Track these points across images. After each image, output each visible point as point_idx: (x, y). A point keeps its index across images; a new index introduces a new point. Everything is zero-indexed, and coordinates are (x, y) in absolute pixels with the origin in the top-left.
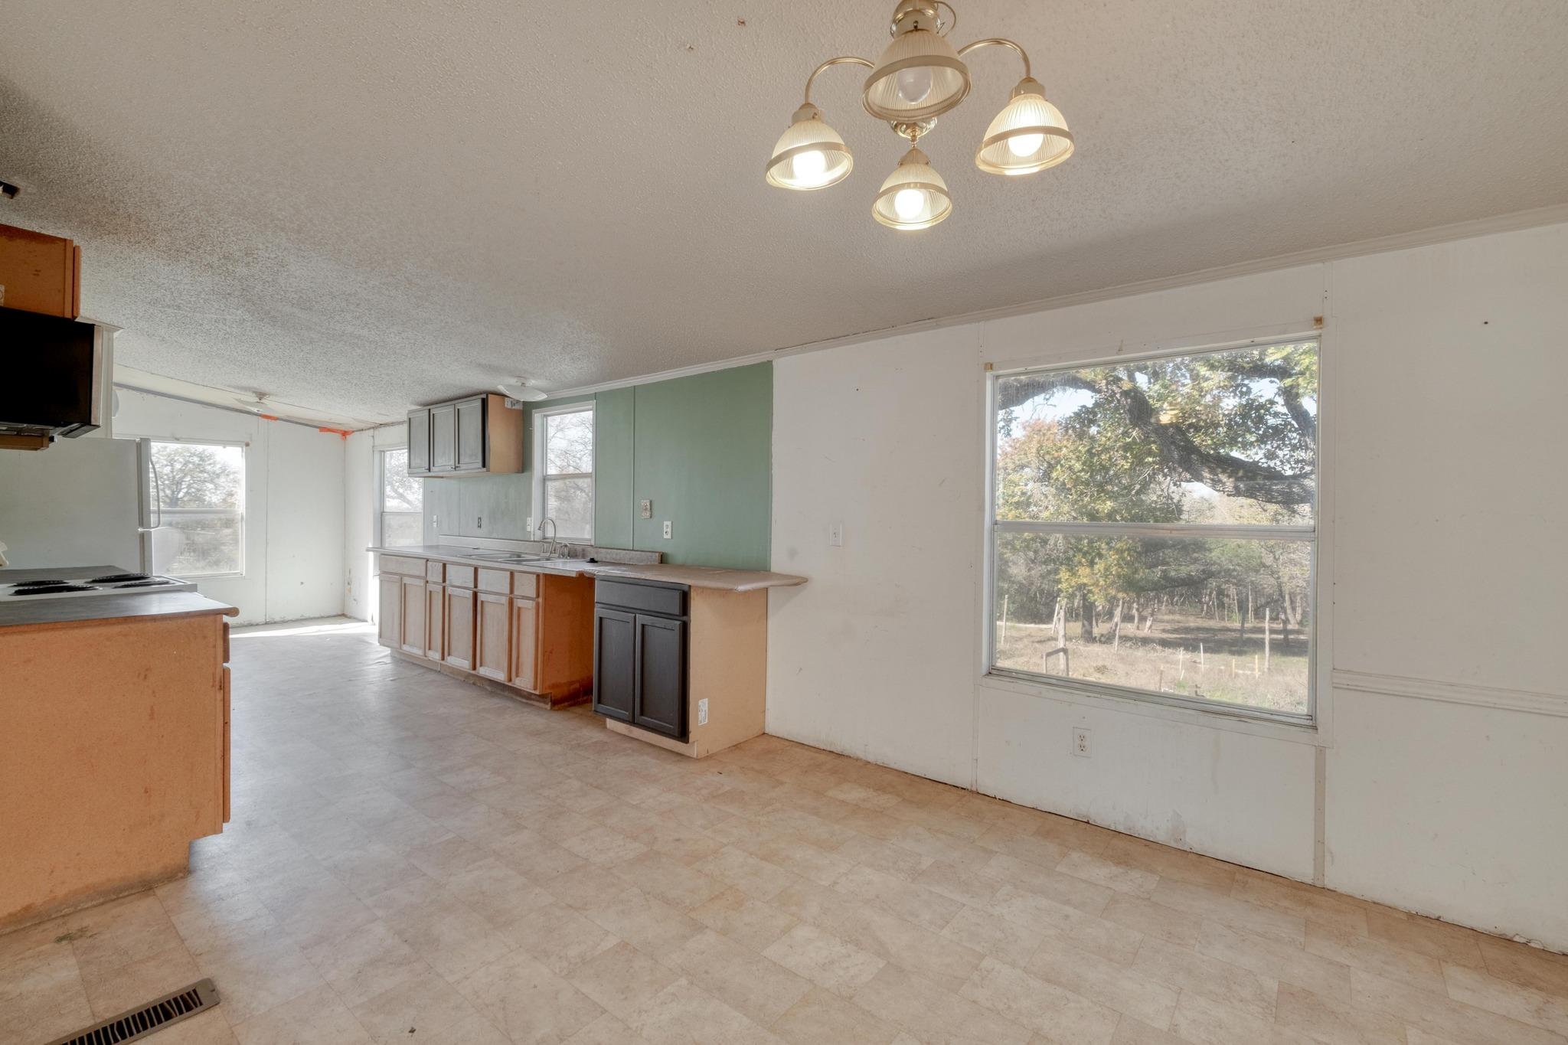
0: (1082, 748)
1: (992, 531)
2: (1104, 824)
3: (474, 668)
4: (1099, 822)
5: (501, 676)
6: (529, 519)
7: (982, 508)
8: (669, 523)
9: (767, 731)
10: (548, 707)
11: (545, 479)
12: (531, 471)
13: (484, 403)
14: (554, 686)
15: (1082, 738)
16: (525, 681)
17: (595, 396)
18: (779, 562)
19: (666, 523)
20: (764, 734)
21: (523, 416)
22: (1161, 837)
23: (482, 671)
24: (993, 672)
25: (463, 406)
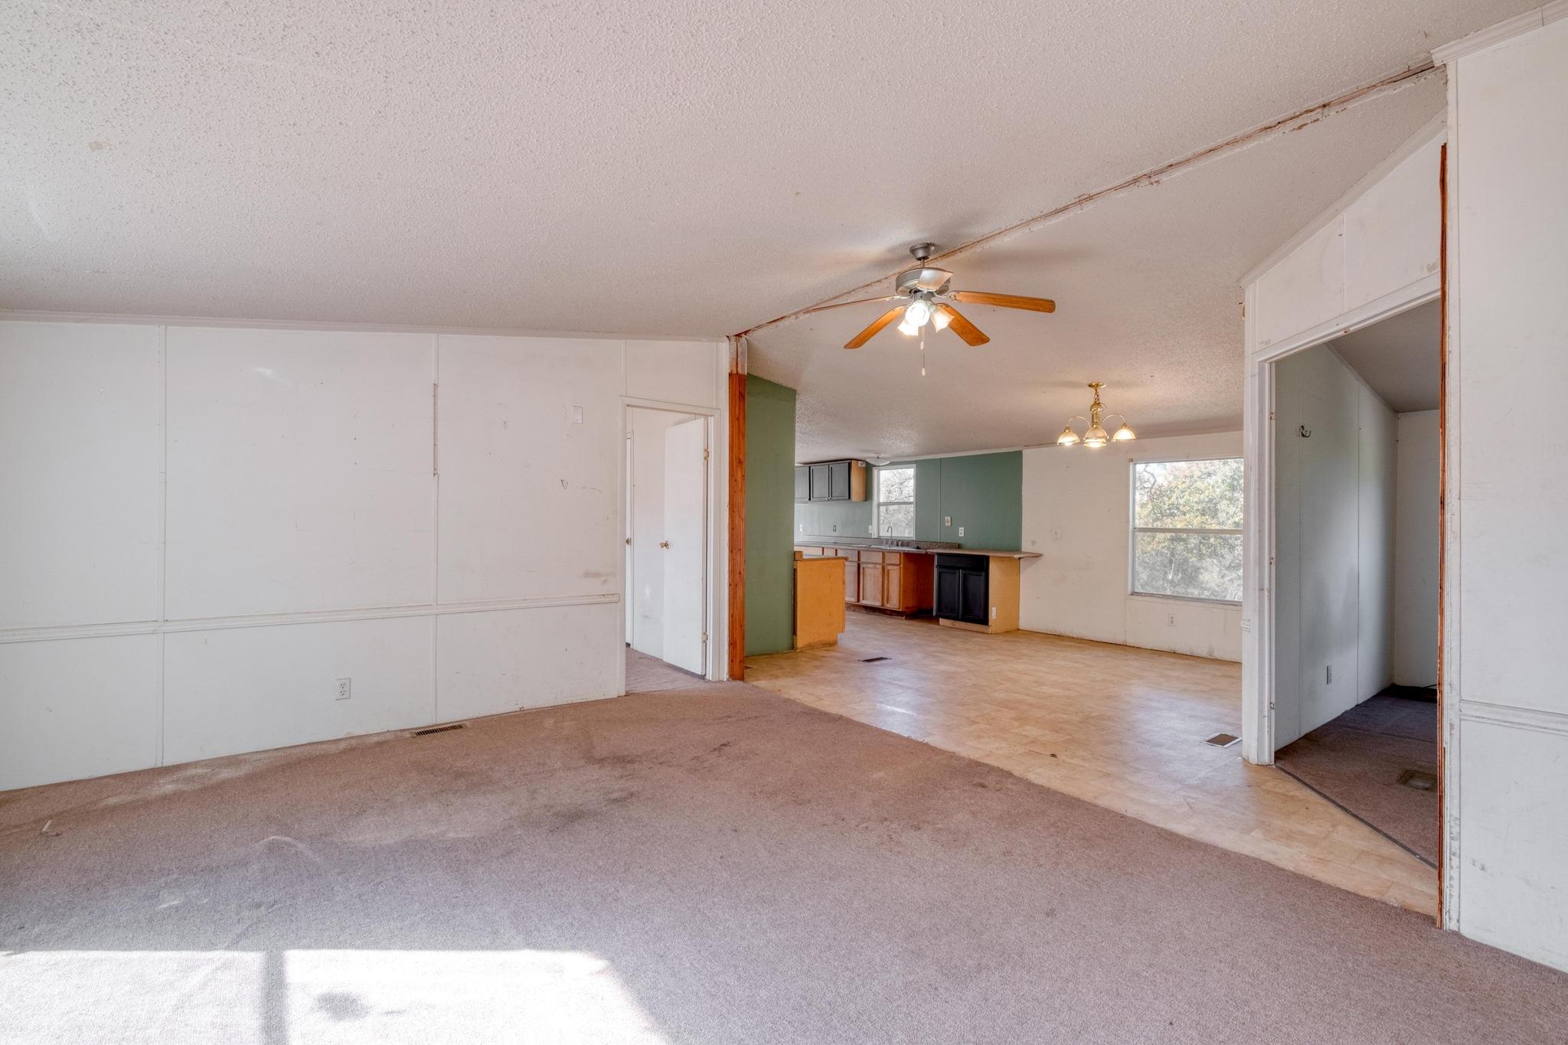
0: (1172, 622)
1: (1134, 532)
2: (1181, 652)
3: (858, 601)
4: (1179, 652)
5: (877, 604)
6: (870, 527)
7: (1128, 522)
8: (963, 528)
9: (1020, 628)
10: (904, 617)
11: (879, 505)
12: (872, 499)
13: (850, 465)
14: (907, 608)
15: (1172, 618)
16: (894, 603)
17: (915, 462)
18: (1026, 546)
19: (960, 528)
20: (1018, 629)
21: (868, 470)
22: (1204, 654)
23: (863, 602)
24: (1134, 593)
25: (835, 466)
